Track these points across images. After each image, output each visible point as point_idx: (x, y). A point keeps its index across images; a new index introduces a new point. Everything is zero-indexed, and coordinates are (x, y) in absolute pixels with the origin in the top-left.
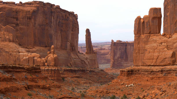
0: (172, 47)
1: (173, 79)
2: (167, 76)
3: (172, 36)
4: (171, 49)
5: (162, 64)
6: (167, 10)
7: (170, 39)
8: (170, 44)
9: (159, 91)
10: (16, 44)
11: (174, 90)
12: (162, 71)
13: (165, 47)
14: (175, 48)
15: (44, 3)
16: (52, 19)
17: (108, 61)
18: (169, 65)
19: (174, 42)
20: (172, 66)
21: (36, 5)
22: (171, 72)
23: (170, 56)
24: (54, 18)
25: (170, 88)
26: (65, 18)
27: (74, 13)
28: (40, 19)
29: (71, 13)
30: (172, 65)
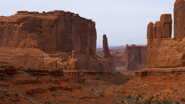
0: (182, 50)
1: (183, 79)
2: (178, 76)
3: (182, 39)
4: (182, 51)
5: (174, 65)
6: (177, 15)
7: (180, 42)
8: (181, 47)
9: (171, 90)
10: (40, 50)
12: (173, 72)
13: (176, 50)
15: (65, 12)
16: (73, 26)
17: (124, 64)
18: (180, 66)
20: (183, 67)
21: (57, 14)
22: (181, 73)
23: (181, 58)
24: (74, 26)
25: (181, 88)
26: (83, 25)
27: (92, 20)
28: (61, 26)
29: (89, 21)
30: (182, 66)
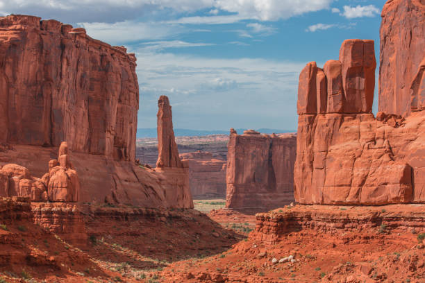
0: (404, 153)
1: (404, 243)
2: (389, 233)
3: (404, 120)
4: (402, 157)
6: (391, 46)
7: (400, 129)
8: (399, 143)
9: (367, 276)
11: (410, 273)
13: (386, 152)
14: (412, 155)
15: (41, 22)
16: (64, 69)
18: (396, 201)
19: (411, 138)
20: (404, 205)
21: (18, 27)
22: (399, 222)
23: (399, 176)
24: (68, 64)
25: (397, 269)
26: (99, 64)
27: (125, 50)
28: (28, 66)
29: (115, 50)
30: (402, 203)
